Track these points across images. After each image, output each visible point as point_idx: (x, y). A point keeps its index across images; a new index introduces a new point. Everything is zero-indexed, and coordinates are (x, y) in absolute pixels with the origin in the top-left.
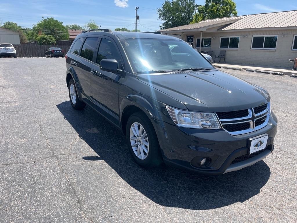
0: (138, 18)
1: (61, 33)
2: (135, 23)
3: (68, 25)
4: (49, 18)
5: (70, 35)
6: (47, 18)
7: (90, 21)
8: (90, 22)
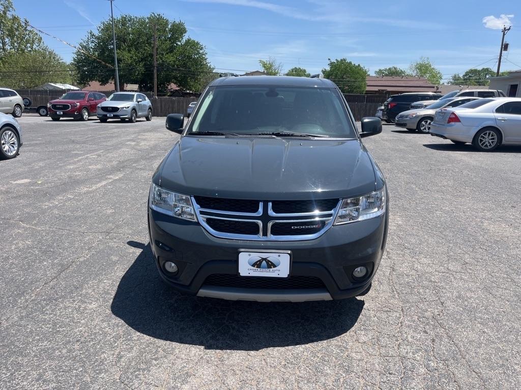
0: (505, 47)
1: (354, 82)
2: (499, 57)
3: (382, 68)
4: (339, 60)
5: (368, 86)
6: (336, 60)
7: (421, 59)
8: (420, 61)
